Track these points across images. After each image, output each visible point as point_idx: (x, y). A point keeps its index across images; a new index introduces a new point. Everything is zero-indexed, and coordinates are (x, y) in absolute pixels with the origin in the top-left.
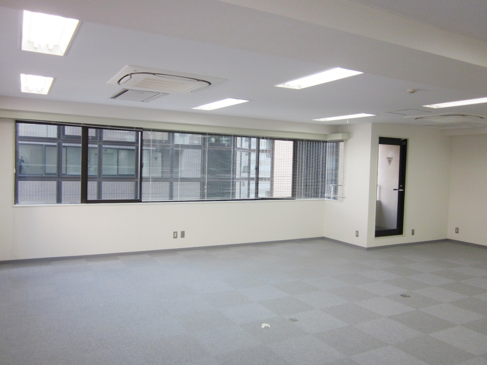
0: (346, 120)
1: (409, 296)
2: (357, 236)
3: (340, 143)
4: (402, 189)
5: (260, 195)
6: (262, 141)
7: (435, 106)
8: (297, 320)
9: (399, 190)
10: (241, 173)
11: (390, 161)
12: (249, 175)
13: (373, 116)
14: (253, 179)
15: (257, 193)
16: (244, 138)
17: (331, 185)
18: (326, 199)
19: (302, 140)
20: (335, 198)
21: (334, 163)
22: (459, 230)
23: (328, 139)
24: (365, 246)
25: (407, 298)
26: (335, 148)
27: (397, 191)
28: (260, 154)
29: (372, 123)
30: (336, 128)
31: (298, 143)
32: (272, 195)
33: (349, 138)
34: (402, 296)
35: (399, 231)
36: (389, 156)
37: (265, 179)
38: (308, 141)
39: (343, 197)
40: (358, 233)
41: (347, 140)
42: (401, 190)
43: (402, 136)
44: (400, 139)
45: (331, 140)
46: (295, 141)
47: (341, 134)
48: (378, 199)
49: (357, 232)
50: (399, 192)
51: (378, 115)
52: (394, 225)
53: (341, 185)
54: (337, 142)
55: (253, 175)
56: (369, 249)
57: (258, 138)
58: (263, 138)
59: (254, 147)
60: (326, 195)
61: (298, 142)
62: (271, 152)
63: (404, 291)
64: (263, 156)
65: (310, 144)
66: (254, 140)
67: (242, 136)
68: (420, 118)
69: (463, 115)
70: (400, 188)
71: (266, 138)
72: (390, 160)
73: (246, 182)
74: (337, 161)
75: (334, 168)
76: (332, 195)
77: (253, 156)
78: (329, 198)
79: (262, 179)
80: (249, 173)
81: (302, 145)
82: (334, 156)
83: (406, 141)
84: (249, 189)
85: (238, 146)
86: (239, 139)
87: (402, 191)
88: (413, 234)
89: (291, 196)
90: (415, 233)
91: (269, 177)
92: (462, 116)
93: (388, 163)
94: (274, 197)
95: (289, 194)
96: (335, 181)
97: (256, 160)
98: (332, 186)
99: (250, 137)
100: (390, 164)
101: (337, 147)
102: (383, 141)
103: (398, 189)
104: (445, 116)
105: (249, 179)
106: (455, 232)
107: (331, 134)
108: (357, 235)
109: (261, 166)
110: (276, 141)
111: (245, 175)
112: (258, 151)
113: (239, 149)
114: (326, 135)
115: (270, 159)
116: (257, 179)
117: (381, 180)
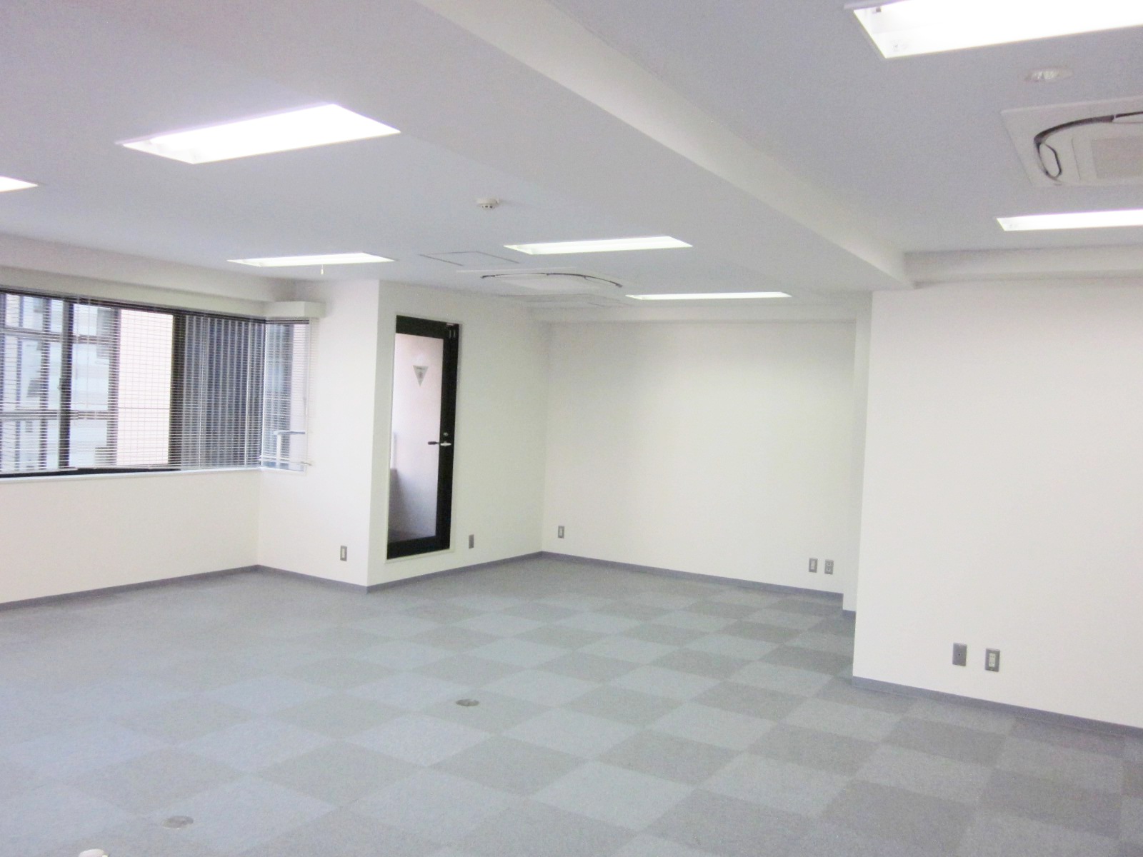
0: (317, 268)
1: (476, 703)
2: (344, 559)
3: (296, 326)
4: (448, 442)
5: (75, 462)
6: (79, 309)
7: (530, 249)
8: (190, 821)
9: (442, 444)
10: (18, 398)
11: (420, 376)
12: (44, 404)
13: (388, 263)
14: (53, 413)
15: (64, 455)
16: (29, 301)
17: (276, 433)
18: (263, 468)
19: (198, 314)
20: (284, 466)
21: (281, 376)
22: (565, 529)
23: (268, 316)
24: (365, 583)
25: (471, 708)
26: (281, 339)
27: (437, 446)
28: (74, 346)
29: (381, 281)
30: (290, 287)
31: (187, 321)
32: (112, 460)
33: (324, 314)
34: (460, 703)
35: (441, 540)
36: (420, 364)
37: (90, 415)
38: (212, 315)
39: (309, 462)
40: (346, 553)
41: (317, 319)
42: (446, 444)
43: (449, 317)
44: (444, 324)
45: (277, 318)
46: (180, 315)
47: (302, 303)
48: (392, 467)
49: (343, 550)
50: (441, 448)
51: (397, 260)
52: (429, 528)
53: (303, 433)
54: (289, 323)
55: (54, 404)
56: (372, 589)
57: (70, 301)
58: (84, 301)
59: (57, 327)
60: (263, 457)
61: (187, 316)
62: (111, 343)
63: (463, 691)
64: (81, 354)
65: (219, 323)
66: (57, 306)
67: (22, 293)
68: (494, 276)
69: (585, 277)
70: (443, 439)
71: (94, 302)
72: (420, 372)
73: (37, 425)
74: (287, 371)
75: (280, 389)
76: (278, 457)
77: (56, 352)
78: (271, 464)
79: (80, 415)
80: (44, 396)
81: (198, 326)
82: (281, 360)
83: (456, 328)
84: (43, 444)
85: (11, 320)
86: (12, 300)
87: (448, 446)
88: (471, 545)
89: (166, 462)
90: (475, 545)
91: (105, 408)
92: (583, 278)
93: (415, 379)
94: (119, 464)
95: (163, 458)
96: (284, 422)
97: (63, 361)
98: (279, 433)
99: (47, 297)
100: (420, 382)
101: (288, 336)
102: (407, 325)
103: (438, 440)
104: (548, 274)
105: (45, 415)
106: (557, 536)
107: (278, 300)
108: (343, 557)
109: (76, 378)
110: (125, 313)
111: (33, 404)
112: (69, 339)
113: (13, 331)
114: (263, 304)
115: (107, 361)
116: (66, 417)
117: (400, 420)
